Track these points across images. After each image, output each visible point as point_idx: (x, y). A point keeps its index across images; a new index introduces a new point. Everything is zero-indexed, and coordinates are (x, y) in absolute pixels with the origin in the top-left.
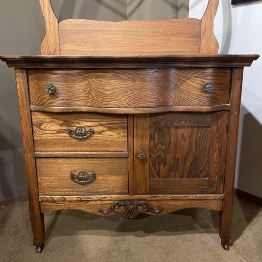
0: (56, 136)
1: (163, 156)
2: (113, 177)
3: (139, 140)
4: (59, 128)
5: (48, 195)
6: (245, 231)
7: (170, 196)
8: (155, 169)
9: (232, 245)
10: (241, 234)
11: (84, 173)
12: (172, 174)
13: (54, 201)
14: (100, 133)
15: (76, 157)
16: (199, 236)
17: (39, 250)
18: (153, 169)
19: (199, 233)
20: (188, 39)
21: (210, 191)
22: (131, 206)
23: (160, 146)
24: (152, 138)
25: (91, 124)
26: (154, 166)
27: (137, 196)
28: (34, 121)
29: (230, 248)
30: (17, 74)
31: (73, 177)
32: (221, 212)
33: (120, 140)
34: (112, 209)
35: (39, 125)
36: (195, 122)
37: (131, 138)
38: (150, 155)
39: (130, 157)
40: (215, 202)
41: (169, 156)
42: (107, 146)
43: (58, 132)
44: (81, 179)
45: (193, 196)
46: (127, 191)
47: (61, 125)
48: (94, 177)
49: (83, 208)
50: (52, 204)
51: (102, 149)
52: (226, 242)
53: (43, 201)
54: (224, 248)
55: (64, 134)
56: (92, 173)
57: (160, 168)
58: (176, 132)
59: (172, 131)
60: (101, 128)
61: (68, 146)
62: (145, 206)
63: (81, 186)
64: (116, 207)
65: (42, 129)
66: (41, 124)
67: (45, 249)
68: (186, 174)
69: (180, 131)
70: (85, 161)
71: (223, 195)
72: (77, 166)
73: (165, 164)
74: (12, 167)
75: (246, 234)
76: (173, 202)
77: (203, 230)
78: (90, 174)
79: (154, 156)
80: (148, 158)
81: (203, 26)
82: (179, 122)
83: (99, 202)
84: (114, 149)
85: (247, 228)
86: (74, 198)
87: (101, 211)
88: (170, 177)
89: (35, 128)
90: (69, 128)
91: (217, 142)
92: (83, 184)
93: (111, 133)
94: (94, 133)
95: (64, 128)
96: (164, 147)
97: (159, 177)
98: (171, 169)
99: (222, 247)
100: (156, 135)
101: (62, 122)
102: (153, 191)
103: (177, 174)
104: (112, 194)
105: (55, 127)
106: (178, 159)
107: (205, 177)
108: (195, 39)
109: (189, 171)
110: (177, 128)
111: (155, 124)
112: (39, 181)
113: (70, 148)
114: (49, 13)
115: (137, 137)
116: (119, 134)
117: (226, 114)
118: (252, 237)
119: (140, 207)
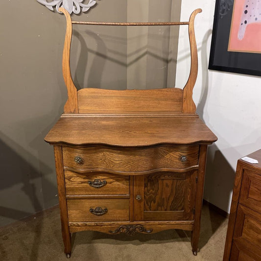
0: (81, 185)
1: (154, 197)
2: (119, 211)
3: (137, 187)
4: (82, 180)
5: (74, 222)
6: (210, 240)
7: (158, 222)
8: (148, 205)
9: (199, 251)
10: (207, 242)
11: (99, 208)
12: (160, 208)
13: (78, 226)
14: (111, 183)
15: (94, 198)
16: (177, 244)
17: (68, 256)
18: (146, 205)
19: (178, 241)
20: (173, 103)
21: (184, 218)
22: (131, 229)
23: (151, 190)
24: (146, 186)
25: (104, 177)
26: (147, 203)
27: (135, 223)
28: (66, 176)
29: (198, 253)
30: (55, 148)
31: (92, 211)
32: (192, 232)
33: (124, 187)
34: (118, 230)
35: (69, 179)
36: (175, 176)
37: (131, 187)
38: (145, 196)
39: (131, 198)
40: (188, 226)
41: (158, 197)
42: (116, 191)
43: (82, 183)
44: (97, 212)
45: (173, 222)
46: (128, 219)
47: (84, 178)
48: (106, 211)
49: (98, 229)
50: (77, 227)
51: (112, 193)
52: (195, 250)
53: (71, 225)
54: (193, 254)
55: (86, 184)
56: (105, 208)
57: (151, 205)
58: (163, 182)
59: (160, 181)
60: (111, 180)
61: (88, 191)
62: (141, 228)
63: (97, 216)
64: (121, 229)
65: (71, 181)
66: (71, 178)
67: (72, 255)
68: (169, 208)
69: (165, 182)
70: (100, 201)
71: (193, 221)
72: (95, 204)
73: (154, 202)
74: (41, 190)
75: (211, 243)
76: (160, 226)
77: (181, 239)
78: (103, 208)
79: (147, 197)
80: (143, 199)
81: (184, 94)
82: (164, 176)
83: (109, 226)
84: (120, 193)
85: (212, 238)
86: (93, 223)
87: (111, 232)
88: (158, 210)
89: (66, 181)
90: (89, 180)
91: (190, 189)
92: (99, 215)
93: (118, 183)
94: (106, 183)
95: (86, 180)
96: (154, 192)
97: (151, 210)
98: (159, 205)
99: (192, 253)
100: (149, 184)
101: (85, 177)
102: (146, 219)
103: (163, 208)
104: (118, 221)
105: (80, 180)
106: (164, 198)
107: (181, 210)
108: (178, 103)
109: (171, 206)
110: (163, 180)
111: (148, 178)
112: (69, 213)
113: (90, 193)
114: (70, 84)
115: (136, 186)
116: (123, 183)
117: (196, 172)
118: (213, 245)
119: (137, 229)
